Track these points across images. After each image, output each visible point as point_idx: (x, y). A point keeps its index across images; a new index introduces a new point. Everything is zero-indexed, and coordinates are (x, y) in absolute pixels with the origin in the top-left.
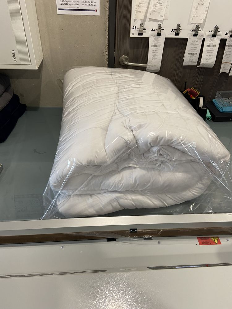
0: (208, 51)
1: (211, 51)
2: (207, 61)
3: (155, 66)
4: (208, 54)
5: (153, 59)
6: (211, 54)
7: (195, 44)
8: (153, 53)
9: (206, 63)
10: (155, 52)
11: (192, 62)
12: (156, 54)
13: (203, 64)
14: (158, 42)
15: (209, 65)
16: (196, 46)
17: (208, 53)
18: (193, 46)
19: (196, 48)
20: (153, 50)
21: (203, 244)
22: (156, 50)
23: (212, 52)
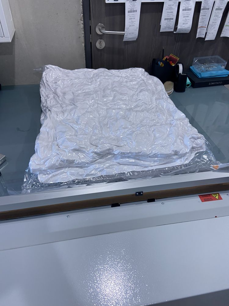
0: (184, 16)
1: (187, 15)
2: (183, 25)
3: (133, 33)
4: (184, 19)
5: (130, 26)
6: (187, 18)
7: (171, 8)
8: (130, 19)
9: (183, 28)
10: (131, 19)
11: (169, 28)
12: (133, 20)
13: (180, 30)
14: (135, 7)
15: (185, 30)
16: (172, 10)
17: (184, 17)
18: (170, 11)
19: (172, 12)
20: (130, 16)
21: (205, 201)
22: (133, 15)
23: (188, 17)
